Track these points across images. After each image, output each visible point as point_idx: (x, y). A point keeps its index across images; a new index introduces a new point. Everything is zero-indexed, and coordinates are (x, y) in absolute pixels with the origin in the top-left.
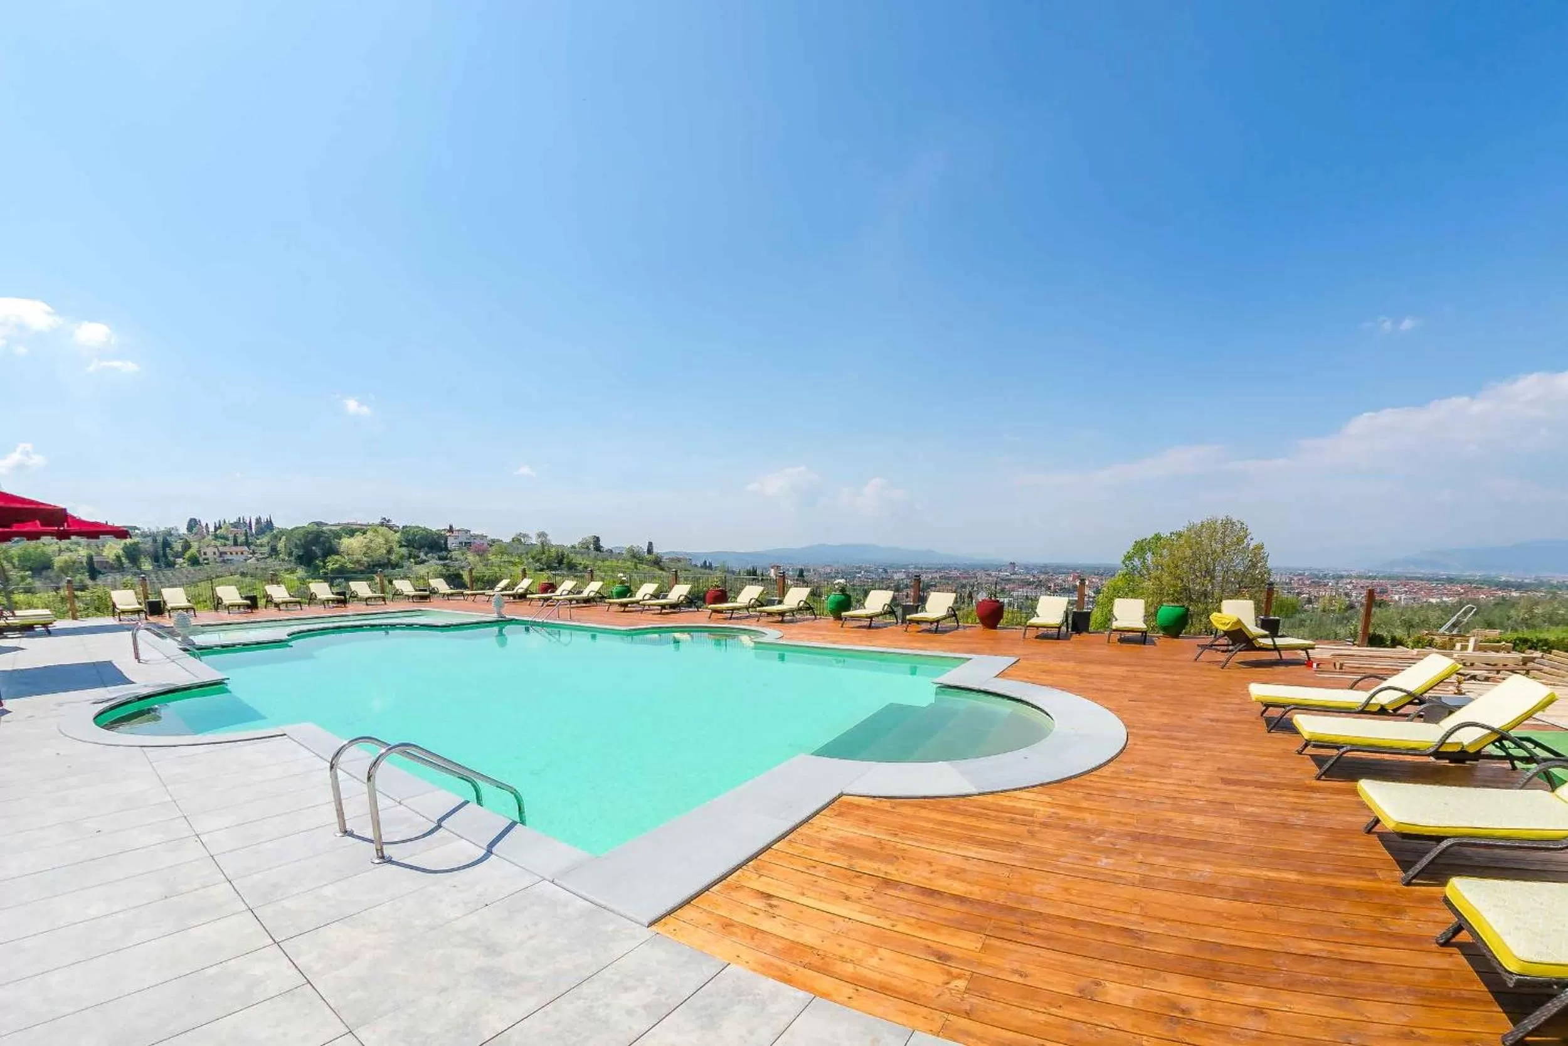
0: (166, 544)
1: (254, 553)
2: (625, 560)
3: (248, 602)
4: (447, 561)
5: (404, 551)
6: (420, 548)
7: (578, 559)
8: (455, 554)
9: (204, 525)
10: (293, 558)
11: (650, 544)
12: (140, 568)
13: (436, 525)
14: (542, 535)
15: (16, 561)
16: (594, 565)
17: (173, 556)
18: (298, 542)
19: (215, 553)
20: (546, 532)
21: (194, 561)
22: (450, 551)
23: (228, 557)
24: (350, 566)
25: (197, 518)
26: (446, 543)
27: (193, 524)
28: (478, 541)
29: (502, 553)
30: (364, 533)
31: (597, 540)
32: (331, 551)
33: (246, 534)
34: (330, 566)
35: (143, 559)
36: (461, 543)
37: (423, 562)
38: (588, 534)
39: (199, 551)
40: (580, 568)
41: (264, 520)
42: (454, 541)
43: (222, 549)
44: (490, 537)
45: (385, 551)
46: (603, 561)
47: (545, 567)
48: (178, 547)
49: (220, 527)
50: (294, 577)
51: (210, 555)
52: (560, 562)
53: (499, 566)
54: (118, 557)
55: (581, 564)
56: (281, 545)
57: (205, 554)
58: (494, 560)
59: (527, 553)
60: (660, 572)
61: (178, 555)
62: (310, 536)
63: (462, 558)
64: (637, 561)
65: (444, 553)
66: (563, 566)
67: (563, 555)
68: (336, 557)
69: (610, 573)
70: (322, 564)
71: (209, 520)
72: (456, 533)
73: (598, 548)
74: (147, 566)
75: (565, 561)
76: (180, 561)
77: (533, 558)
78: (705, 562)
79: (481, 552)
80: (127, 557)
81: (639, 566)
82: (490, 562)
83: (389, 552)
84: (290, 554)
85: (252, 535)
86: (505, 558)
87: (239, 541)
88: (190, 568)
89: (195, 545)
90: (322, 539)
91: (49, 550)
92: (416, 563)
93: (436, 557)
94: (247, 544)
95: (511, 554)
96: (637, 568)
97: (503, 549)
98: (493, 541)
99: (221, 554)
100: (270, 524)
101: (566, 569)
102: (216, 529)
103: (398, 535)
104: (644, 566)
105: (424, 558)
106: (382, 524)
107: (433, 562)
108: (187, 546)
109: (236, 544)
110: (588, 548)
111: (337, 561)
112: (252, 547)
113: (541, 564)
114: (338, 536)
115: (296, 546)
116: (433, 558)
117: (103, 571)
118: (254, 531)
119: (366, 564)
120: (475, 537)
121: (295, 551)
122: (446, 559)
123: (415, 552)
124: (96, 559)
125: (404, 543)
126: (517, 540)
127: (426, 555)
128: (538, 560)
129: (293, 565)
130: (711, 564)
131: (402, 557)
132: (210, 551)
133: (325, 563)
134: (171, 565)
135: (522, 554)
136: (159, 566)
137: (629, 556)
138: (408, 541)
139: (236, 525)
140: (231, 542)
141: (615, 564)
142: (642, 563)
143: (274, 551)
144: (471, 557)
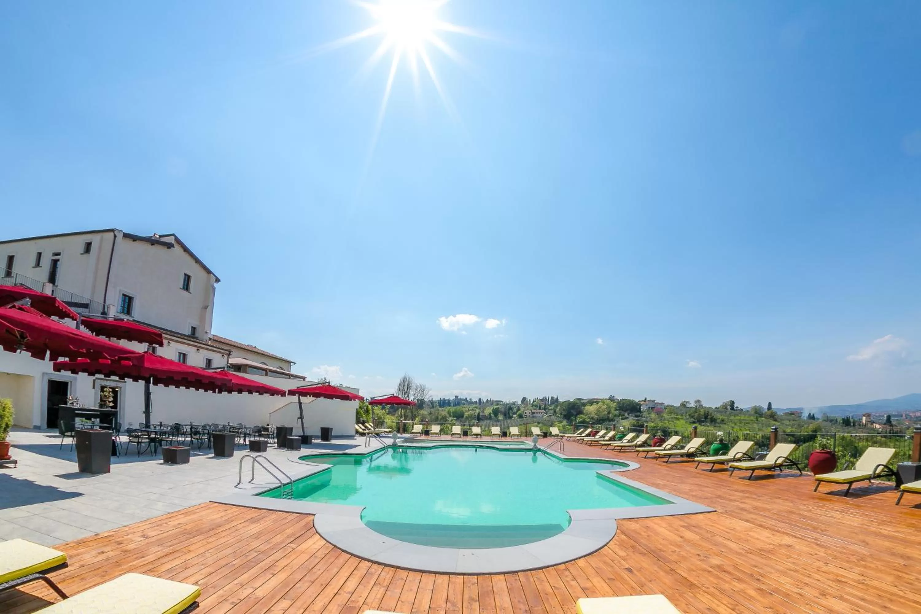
0: (510, 409)
1: (547, 413)
2: (750, 415)
3: (543, 434)
4: (639, 418)
5: (617, 412)
6: (625, 411)
7: (719, 416)
8: (645, 414)
9: (528, 400)
10: (562, 416)
11: (770, 404)
12: (497, 418)
13: (637, 398)
14: (698, 401)
15: (452, 414)
16: (728, 419)
17: (512, 414)
18: (565, 408)
19: (530, 413)
20: (700, 399)
21: (521, 416)
22: (642, 412)
23: (534, 415)
24: (588, 420)
25: (526, 398)
26: (640, 408)
27: (524, 400)
28: (659, 407)
29: (671, 413)
30: (597, 404)
31: (732, 403)
32: (580, 412)
33: (545, 404)
34: (578, 420)
35: (499, 415)
36: (649, 408)
37: (626, 418)
38: (728, 399)
39: (524, 412)
40: (718, 421)
41: (555, 397)
42: (645, 407)
43: (533, 411)
44: (666, 404)
45: (606, 413)
46: (735, 417)
47: (696, 421)
48: (515, 410)
49: (535, 401)
50: (560, 425)
51: (528, 414)
52: (706, 418)
53: (668, 420)
54: (490, 414)
55: (719, 419)
56: (558, 410)
57: (526, 413)
58: (666, 417)
59: (686, 413)
60: (775, 422)
61: (515, 413)
62: (571, 405)
63: (648, 415)
64: (759, 416)
65: (638, 413)
66: (707, 420)
67: (708, 412)
68: (582, 416)
69: (738, 424)
70: (574, 419)
71: (531, 398)
72: (647, 403)
73: (732, 408)
74: (501, 417)
75: (709, 417)
76: (515, 416)
77: (689, 415)
78: (810, 414)
79: (659, 413)
80: (493, 414)
81: (759, 419)
82: (663, 418)
83: (609, 413)
84: (561, 414)
85: (548, 405)
86: (673, 416)
87: (542, 407)
88: (519, 419)
89: (522, 410)
90: (576, 407)
91: (464, 410)
92: (622, 419)
93: (634, 415)
94: (545, 409)
95: (677, 414)
96: (757, 421)
97: (672, 410)
98: (668, 406)
99: (533, 413)
100: (557, 399)
101: (710, 422)
102: (534, 402)
103: (615, 404)
104: (763, 419)
105: (628, 416)
106: (610, 399)
107: (631, 418)
108: (519, 409)
109: (540, 409)
110: (726, 408)
111: (582, 417)
112: (547, 411)
113: (694, 419)
114: (584, 405)
115: (564, 410)
116: (632, 416)
117: (483, 419)
118: (550, 403)
119: (596, 419)
120: (658, 404)
121: (564, 413)
122: (639, 416)
123: (623, 413)
124: (481, 414)
125: (617, 408)
126: (683, 405)
127: (628, 414)
128: (693, 417)
129: (562, 420)
130: (813, 415)
131: (615, 416)
132: (528, 412)
133: (576, 419)
134: (511, 417)
135: (683, 413)
136: (506, 418)
137: (753, 413)
138: (620, 407)
139: (542, 400)
140: (538, 408)
141: (742, 418)
142: (762, 417)
143: (555, 412)
144: (653, 415)
